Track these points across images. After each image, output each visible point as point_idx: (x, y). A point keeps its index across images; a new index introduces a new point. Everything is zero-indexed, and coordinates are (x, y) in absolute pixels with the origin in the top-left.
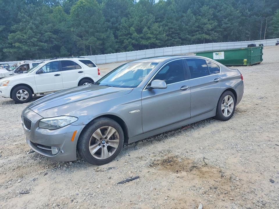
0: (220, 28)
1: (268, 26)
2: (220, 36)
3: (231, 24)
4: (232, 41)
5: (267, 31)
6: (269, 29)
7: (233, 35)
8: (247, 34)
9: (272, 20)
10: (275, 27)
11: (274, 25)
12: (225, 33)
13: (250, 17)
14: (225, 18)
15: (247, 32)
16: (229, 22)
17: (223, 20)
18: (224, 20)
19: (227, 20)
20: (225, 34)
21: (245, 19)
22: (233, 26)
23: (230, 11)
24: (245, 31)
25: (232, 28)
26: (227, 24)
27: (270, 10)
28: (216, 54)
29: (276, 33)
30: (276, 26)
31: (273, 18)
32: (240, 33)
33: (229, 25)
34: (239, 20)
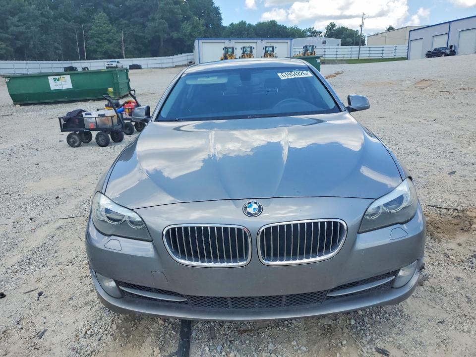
0: (7, 32)
1: (87, 39)
2: (9, 48)
3: (27, 28)
4: (34, 59)
5: (88, 46)
6: (89, 44)
7: (34, 48)
8: (57, 48)
9: (91, 30)
10: (98, 42)
11: (95, 39)
12: (19, 44)
13: (55, 19)
14: (13, 15)
15: (56, 44)
16: (22, 24)
17: (8, 19)
18: (12, 18)
19: (16, 19)
20: (19, 46)
21: (49, 22)
22: (31, 32)
23: (19, 4)
24: (52, 43)
25: (30, 35)
26: (18, 26)
27: (84, 13)
28: (55, 80)
29: (101, 52)
30: (99, 39)
31: (93, 27)
32: (45, 46)
33: (22, 29)
34: (39, 22)
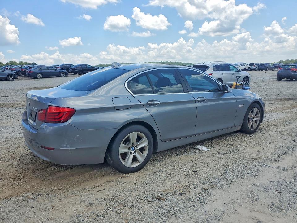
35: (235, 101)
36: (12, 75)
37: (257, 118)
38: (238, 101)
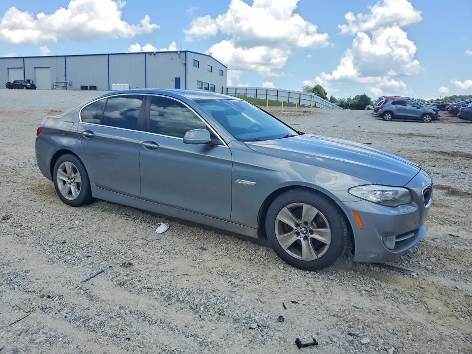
35: (229, 167)
36: (430, 114)
37: (321, 235)
38: (235, 168)
